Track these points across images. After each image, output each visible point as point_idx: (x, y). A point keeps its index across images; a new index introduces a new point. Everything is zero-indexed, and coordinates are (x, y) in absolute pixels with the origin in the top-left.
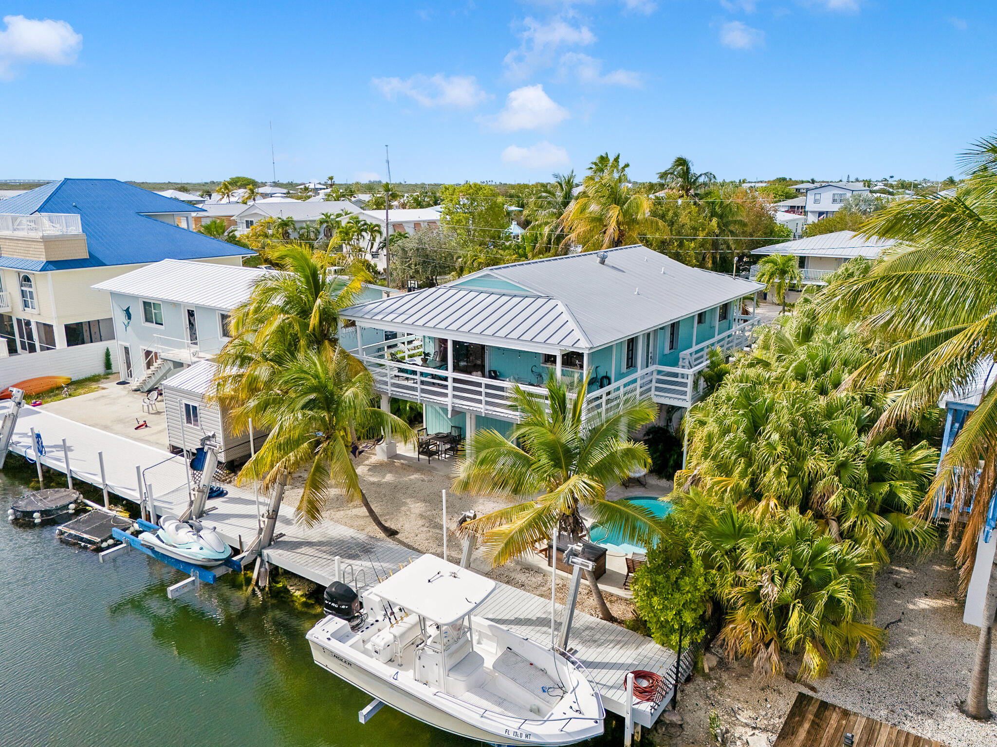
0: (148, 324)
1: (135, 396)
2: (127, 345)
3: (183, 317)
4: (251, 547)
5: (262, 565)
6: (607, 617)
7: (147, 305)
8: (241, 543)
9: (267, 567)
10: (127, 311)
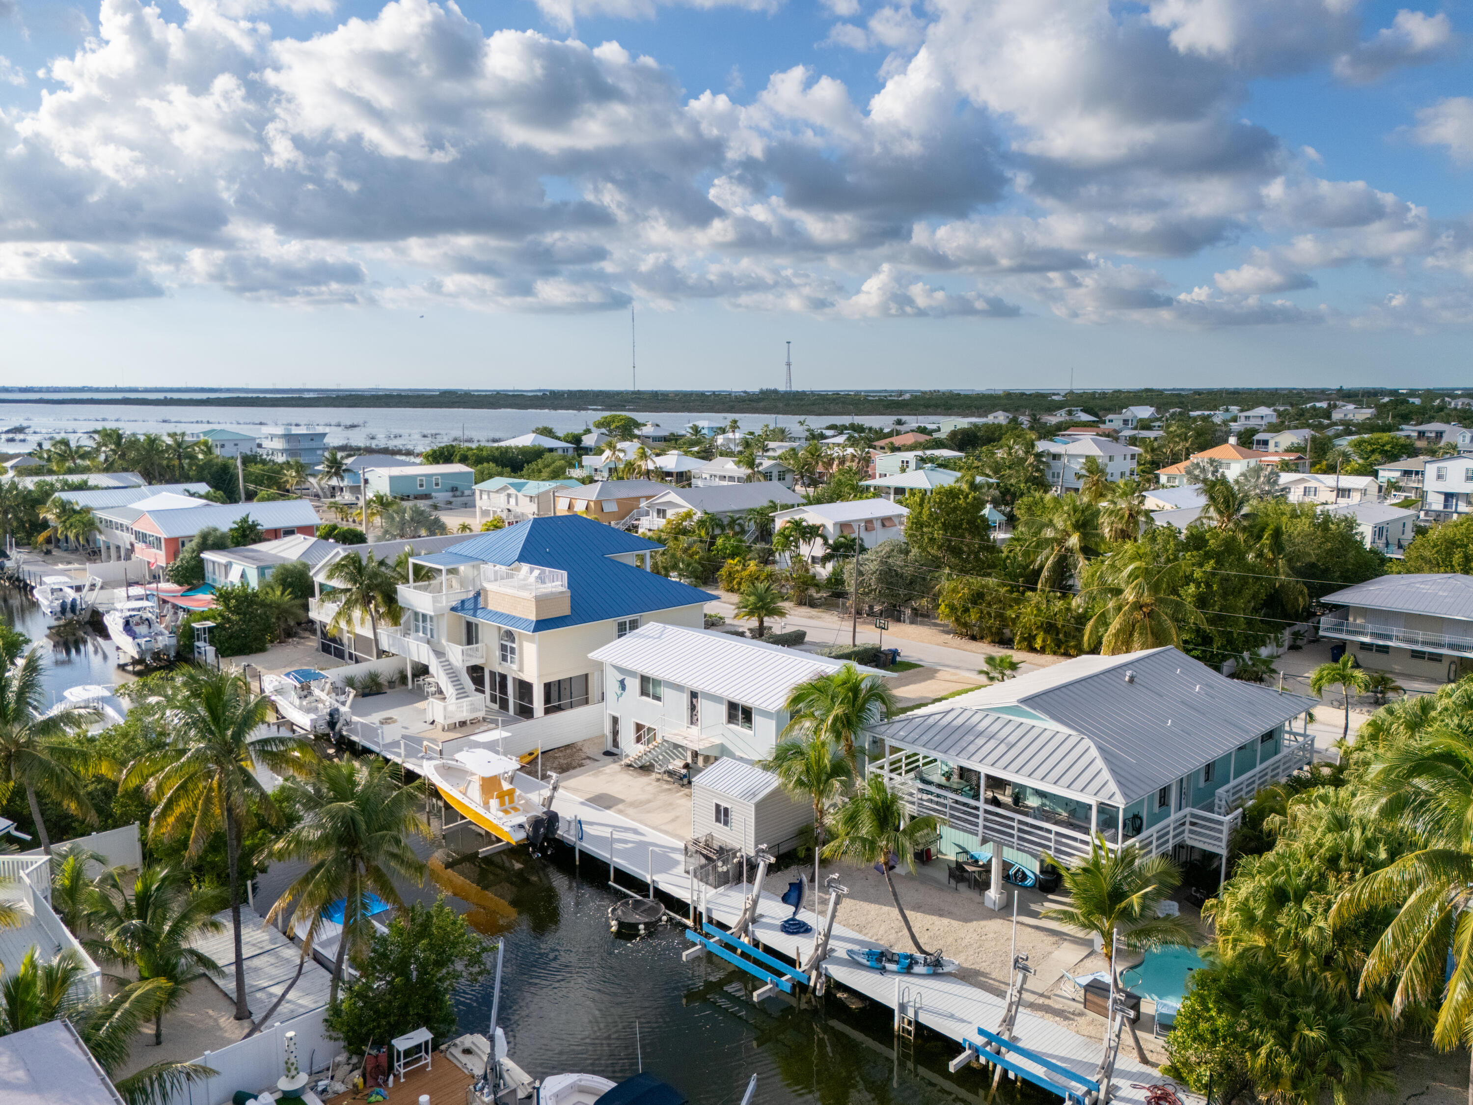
0: (644, 698)
1: (630, 772)
2: (617, 714)
3: (685, 698)
4: (810, 961)
5: (819, 975)
6: (1144, 1060)
7: (645, 680)
8: (798, 954)
9: (823, 978)
10: (622, 682)
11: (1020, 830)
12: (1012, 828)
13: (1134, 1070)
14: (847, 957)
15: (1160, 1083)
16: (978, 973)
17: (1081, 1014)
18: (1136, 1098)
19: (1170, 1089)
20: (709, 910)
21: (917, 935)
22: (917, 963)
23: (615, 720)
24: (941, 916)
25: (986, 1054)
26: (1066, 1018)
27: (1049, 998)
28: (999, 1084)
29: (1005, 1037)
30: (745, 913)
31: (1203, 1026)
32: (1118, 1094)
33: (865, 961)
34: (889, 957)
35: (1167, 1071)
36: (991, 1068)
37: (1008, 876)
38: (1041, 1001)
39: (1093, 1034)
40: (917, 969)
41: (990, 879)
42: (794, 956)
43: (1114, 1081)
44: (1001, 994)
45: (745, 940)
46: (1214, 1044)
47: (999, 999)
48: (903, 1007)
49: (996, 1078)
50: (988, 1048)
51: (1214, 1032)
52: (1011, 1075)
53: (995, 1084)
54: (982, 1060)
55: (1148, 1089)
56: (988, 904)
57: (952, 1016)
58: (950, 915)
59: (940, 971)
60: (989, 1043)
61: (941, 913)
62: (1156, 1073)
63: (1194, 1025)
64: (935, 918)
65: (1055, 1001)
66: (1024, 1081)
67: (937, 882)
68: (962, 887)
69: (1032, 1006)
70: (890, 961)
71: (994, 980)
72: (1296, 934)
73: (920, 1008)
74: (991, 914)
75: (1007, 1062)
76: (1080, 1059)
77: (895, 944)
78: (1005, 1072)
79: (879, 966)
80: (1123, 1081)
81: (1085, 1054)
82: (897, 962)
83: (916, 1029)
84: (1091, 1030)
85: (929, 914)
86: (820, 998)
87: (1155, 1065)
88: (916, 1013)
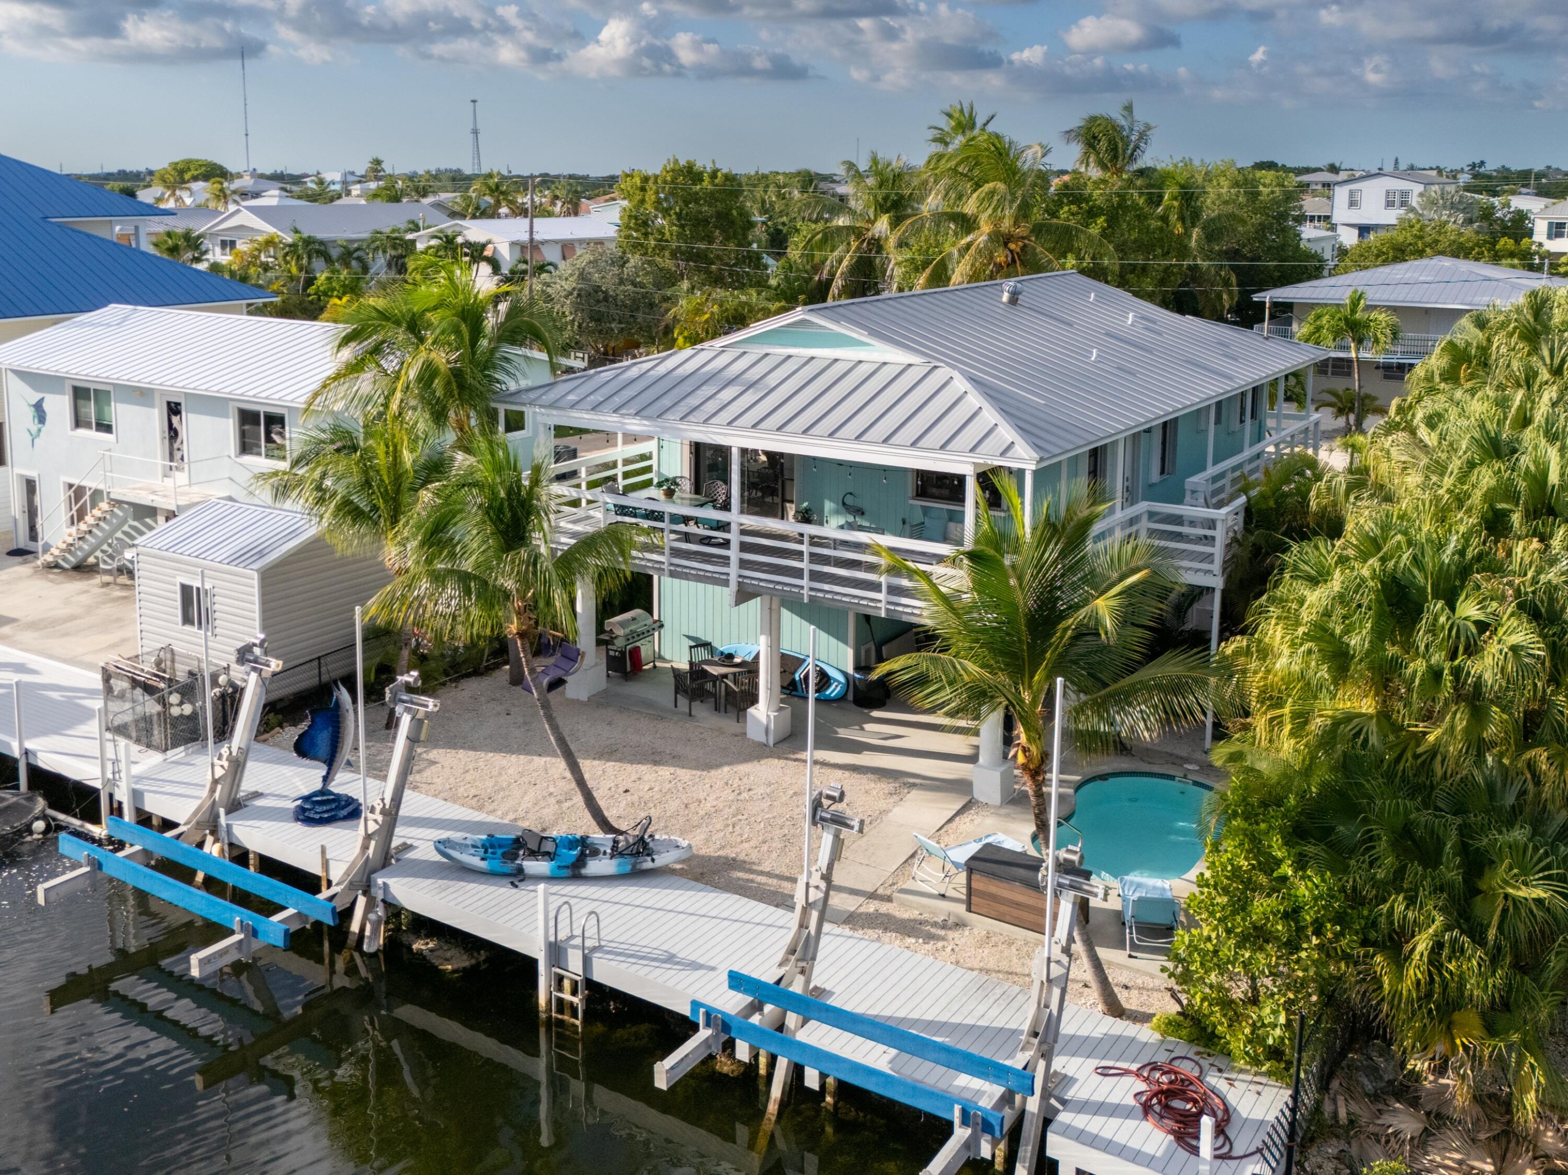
0: (82, 432)
1: (51, 576)
2: (32, 474)
3: (156, 416)
4: (347, 873)
5: (370, 906)
6: (1115, 1009)
7: (80, 394)
8: (326, 864)
9: (380, 911)
10: (39, 408)
11: (814, 558)
12: (799, 555)
13: (1097, 1034)
14: (438, 858)
15: (1162, 1058)
16: (733, 864)
17: (960, 925)
18: (1114, 1099)
19: (1187, 1069)
20: (137, 795)
21: (602, 804)
22: (595, 853)
23: (31, 486)
24: (656, 763)
25: (751, 1032)
26: (930, 937)
27: (889, 899)
28: (783, 1104)
29: (797, 987)
30: (213, 791)
31: (1261, 905)
32: (1070, 1095)
33: (475, 861)
34: (533, 845)
35: (1172, 1026)
36: (762, 1071)
37: (793, 682)
38: (871, 907)
39: (991, 965)
40: (594, 867)
41: (756, 686)
42: (315, 869)
43: (1059, 1063)
44: (783, 901)
45: (212, 849)
46: (1293, 946)
47: (780, 912)
48: (556, 951)
49: (776, 1091)
50: (755, 1019)
51: (1292, 914)
52: (812, 1080)
53: (772, 1108)
54: (743, 1052)
55: (1138, 1074)
56: (755, 733)
57: (671, 959)
58: (676, 760)
59: (648, 865)
60: (756, 1007)
61: (656, 758)
62: (1147, 1034)
63: (1241, 905)
64: (644, 769)
65: (902, 904)
66: (845, 1090)
67: (649, 704)
68: (701, 710)
69: (852, 920)
70: (534, 854)
71: (769, 874)
72: (1457, 672)
73: (595, 949)
74: (759, 752)
75: (804, 1047)
76: (970, 1021)
77: (555, 823)
78: (797, 1071)
79: (509, 867)
80: (1077, 1061)
81: (982, 1008)
82: (549, 856)
83: (588, 1000)
84: (988, 957)
85: (631, 762)
86: (374, 955)
87: (1141, 1018)
88: (587, 962)
